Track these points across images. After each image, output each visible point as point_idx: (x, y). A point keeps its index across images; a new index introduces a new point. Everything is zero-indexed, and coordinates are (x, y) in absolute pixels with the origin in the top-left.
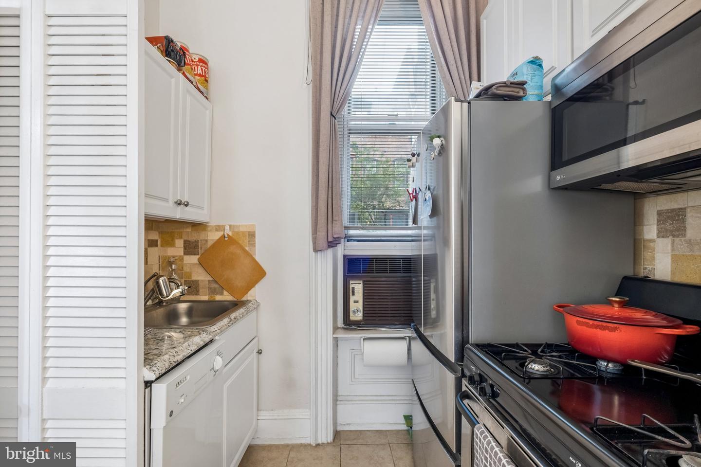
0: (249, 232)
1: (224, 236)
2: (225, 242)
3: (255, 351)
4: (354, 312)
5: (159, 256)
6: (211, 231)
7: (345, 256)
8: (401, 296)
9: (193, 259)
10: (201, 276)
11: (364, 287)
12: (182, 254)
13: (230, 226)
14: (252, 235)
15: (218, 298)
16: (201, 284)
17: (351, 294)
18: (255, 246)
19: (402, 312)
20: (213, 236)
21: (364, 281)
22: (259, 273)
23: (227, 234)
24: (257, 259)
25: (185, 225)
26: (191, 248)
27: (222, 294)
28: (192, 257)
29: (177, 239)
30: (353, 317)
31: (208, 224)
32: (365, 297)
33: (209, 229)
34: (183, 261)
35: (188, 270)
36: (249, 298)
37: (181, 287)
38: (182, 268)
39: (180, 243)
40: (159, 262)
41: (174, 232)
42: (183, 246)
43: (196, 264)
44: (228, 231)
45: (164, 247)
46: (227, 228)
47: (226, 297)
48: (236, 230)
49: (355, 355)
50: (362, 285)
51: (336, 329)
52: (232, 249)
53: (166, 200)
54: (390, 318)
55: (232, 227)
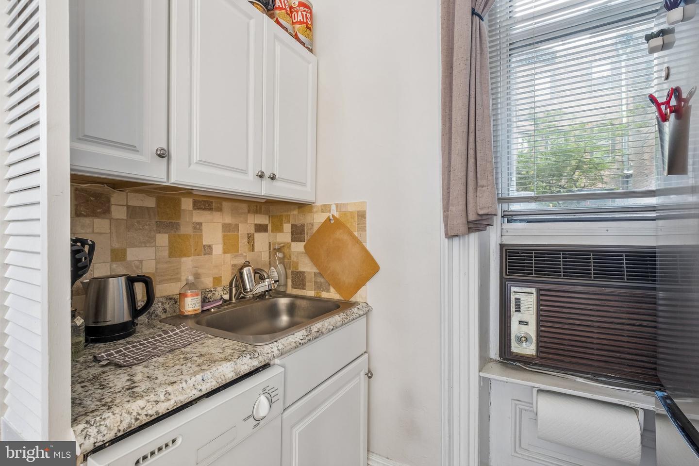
0: (358, 212)
1: (329, 219)
2: (332, 225)
3: (362, 374)
4: (520, 340)
5: (270, 243)
6: (316, 212)
7: (502, 246)
8: (623, 324)
9: (298, 247)
10: (307, 267)
11: (538, 300)
12: (289, 240)
13: (337, 205)
14: (362, 216)
15: (325, 295)
16: (308, 277)
17: (513, 308)
18: (365, 231)
19: (628, 356)
20: (319, 219)
21: (538, 290)
22: (370, 268)
23: (333, 215)
24: (367, 249)
25: (292, 207)
26: (298, 233)
27: (328, 291)
28: (299, 243)
29: (285, 223)
30: (516, 348)
31: (313, 205)
32: (541, 318)
33: (315, 210)
34: (290, 249)
35: (295, 260)
36: (359, 300)
37: (267, 280)
38: (290, 257)
39: (287, 227)
40: (270, 249)
41: (282, 215)
42: (290, 231)
43: (302, 253)
44: (334, 212)
45: (274, 232)
46: (334, 207)
47: (332, 295)
48: (344, 210)
49: (521, 410)
50: (535, 295)
51: (484, 361)
52: (339, 234)
53: (244, 172)
54: (596, 364)
55: (339, 206)
